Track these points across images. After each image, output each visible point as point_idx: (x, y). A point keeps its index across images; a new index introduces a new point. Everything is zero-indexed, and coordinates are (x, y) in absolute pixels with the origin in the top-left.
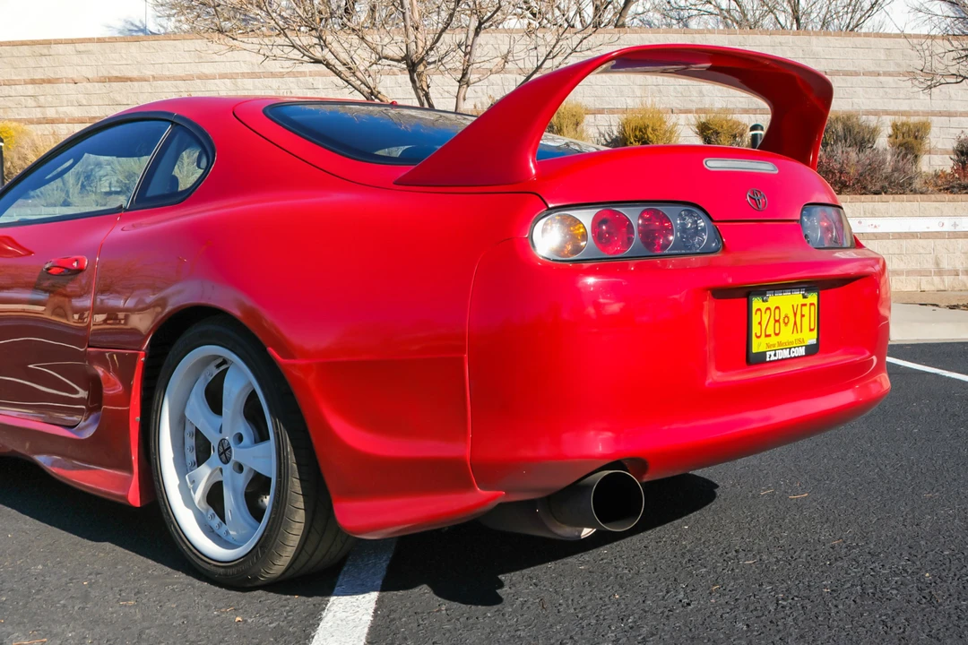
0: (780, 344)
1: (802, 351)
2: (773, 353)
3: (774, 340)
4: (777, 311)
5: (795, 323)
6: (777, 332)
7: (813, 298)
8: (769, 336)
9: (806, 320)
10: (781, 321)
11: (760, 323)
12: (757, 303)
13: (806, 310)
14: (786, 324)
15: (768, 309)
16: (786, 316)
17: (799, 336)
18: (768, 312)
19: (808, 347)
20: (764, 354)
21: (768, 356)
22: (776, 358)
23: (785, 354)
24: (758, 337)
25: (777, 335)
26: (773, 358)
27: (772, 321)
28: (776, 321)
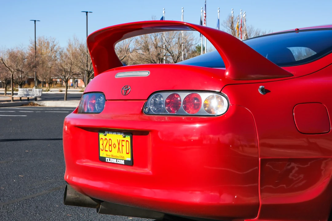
0: (112, 156)
1: (122, 162)
2: (109, 159)
3: (109, 153)
4: (110, 141)
5: (119, 148)
6: (110, 150)
7: (128, 138)
8: (107, 151)
9: (124, 148)
10: (112, 145)
11: (103, 144)
12: (101, 135)
13: (124, 143)
14: (115, 147)
15: (106, 139)
16: (114, 144)
17: (121, 154)
18: (106, 140)
19: (125, 161)
20: (105, 158)
21: (106, 160)
22: (110, 162)
23: (114, 161)
24: (102, 150)
25: (111, 151)
26: (108, 161)
27: (108, 145)
28: (110, 145)
